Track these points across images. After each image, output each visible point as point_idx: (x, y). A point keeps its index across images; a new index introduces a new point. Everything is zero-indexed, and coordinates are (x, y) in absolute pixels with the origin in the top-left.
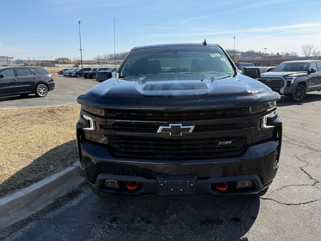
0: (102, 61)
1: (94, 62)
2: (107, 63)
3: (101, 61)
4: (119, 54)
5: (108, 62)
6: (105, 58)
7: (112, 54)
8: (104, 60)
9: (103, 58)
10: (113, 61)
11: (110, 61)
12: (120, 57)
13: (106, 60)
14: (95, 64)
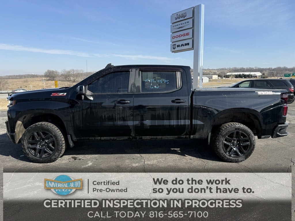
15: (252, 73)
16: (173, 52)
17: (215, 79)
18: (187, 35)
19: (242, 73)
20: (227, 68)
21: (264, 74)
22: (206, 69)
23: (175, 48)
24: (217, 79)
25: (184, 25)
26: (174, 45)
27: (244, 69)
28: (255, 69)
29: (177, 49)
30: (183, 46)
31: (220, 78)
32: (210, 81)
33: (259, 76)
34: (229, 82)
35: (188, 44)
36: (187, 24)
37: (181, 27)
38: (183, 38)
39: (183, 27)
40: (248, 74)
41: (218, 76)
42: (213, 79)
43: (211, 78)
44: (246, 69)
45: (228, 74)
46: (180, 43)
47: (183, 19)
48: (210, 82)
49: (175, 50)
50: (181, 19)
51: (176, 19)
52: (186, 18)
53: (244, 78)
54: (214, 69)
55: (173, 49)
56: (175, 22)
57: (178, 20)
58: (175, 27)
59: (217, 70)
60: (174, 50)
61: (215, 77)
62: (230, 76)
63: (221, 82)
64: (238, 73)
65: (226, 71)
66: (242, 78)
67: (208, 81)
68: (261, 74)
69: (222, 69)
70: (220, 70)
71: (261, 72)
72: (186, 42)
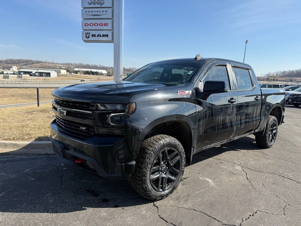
0: (272, 78)
1: (263, 79)
2: (277, 80)
3: (270, 78)
4: (295, 71)
5: (279, 79)
6: (277, 75)
7: (286, 72)
8: (274, 77)
9: (274, 75)
10: (284, 78)
11: (282, 78)
12: (295, 74)
13: (277, 77)
14: (263, 80)
15: (99, 71)
16: (84, 41)
17: (64, 73)
18: (105, 25)
19: (89, 70)
20: (72, 64)
21: (109, 72)
22: (50, 62)
23: (89, 37)
24: (66, 74)
25: (101, 13)
26: (88, 33)
27: (90, 66)
28: (99, 66)
29: (91, 38)
30: (100, 36)
31: (68, 73)
32: (58, 75)
33: (105, 74)
34: (79, 78)
35: (107, 36)
36: (105, 13)
37: (98, 15)
38: (99, 27)
39: (99, 15)
40: (95, 71)
41: (67, 71)
42: (61, 73)
43: (60, 72)
44: (92, 66)
45: (76, 69)
46: (96, 33)
47: (99, 6)
48: (59, 77)
49: (89, 39)
50: (96, 6)
51: (90, 4)
52: (103, 6)
53: (92, 74)
54: (60, 63)
55: (87, 37)
56: (87, 7)
57: (92, 6)
58: (88, 13)
59: (62, 64)
60: (86, 39)
61: (63, 72)
62: (79, 71)
63: (70, 78)
64: (86, 70)
65: (72, 67)
66: (90, 75)
67: (56, 76)
68: (107, 72)
69: (67, 63)
70: (65, 65)
71: (106, 70)
72: (105, 33)
